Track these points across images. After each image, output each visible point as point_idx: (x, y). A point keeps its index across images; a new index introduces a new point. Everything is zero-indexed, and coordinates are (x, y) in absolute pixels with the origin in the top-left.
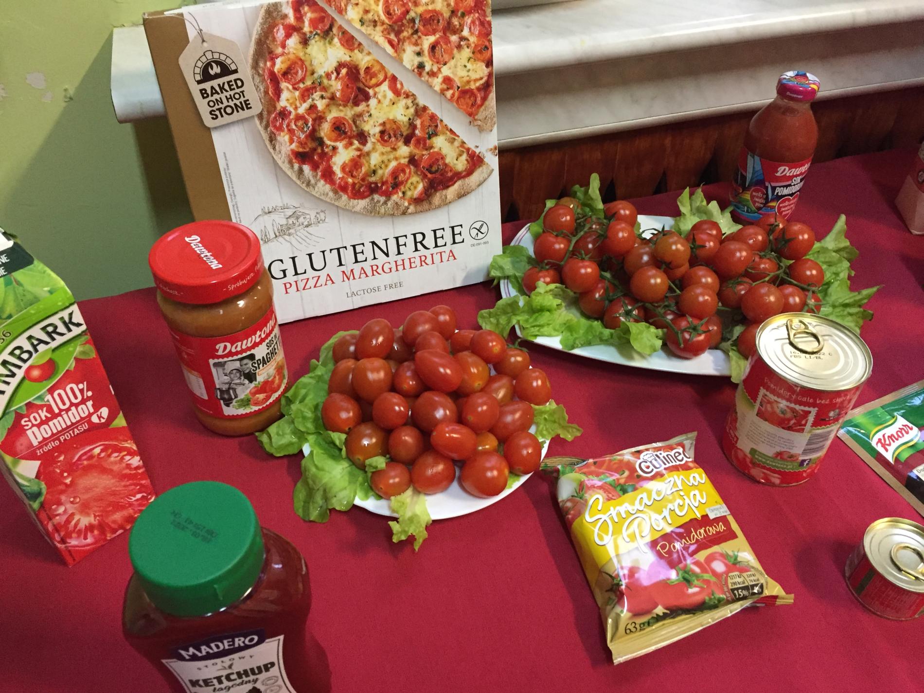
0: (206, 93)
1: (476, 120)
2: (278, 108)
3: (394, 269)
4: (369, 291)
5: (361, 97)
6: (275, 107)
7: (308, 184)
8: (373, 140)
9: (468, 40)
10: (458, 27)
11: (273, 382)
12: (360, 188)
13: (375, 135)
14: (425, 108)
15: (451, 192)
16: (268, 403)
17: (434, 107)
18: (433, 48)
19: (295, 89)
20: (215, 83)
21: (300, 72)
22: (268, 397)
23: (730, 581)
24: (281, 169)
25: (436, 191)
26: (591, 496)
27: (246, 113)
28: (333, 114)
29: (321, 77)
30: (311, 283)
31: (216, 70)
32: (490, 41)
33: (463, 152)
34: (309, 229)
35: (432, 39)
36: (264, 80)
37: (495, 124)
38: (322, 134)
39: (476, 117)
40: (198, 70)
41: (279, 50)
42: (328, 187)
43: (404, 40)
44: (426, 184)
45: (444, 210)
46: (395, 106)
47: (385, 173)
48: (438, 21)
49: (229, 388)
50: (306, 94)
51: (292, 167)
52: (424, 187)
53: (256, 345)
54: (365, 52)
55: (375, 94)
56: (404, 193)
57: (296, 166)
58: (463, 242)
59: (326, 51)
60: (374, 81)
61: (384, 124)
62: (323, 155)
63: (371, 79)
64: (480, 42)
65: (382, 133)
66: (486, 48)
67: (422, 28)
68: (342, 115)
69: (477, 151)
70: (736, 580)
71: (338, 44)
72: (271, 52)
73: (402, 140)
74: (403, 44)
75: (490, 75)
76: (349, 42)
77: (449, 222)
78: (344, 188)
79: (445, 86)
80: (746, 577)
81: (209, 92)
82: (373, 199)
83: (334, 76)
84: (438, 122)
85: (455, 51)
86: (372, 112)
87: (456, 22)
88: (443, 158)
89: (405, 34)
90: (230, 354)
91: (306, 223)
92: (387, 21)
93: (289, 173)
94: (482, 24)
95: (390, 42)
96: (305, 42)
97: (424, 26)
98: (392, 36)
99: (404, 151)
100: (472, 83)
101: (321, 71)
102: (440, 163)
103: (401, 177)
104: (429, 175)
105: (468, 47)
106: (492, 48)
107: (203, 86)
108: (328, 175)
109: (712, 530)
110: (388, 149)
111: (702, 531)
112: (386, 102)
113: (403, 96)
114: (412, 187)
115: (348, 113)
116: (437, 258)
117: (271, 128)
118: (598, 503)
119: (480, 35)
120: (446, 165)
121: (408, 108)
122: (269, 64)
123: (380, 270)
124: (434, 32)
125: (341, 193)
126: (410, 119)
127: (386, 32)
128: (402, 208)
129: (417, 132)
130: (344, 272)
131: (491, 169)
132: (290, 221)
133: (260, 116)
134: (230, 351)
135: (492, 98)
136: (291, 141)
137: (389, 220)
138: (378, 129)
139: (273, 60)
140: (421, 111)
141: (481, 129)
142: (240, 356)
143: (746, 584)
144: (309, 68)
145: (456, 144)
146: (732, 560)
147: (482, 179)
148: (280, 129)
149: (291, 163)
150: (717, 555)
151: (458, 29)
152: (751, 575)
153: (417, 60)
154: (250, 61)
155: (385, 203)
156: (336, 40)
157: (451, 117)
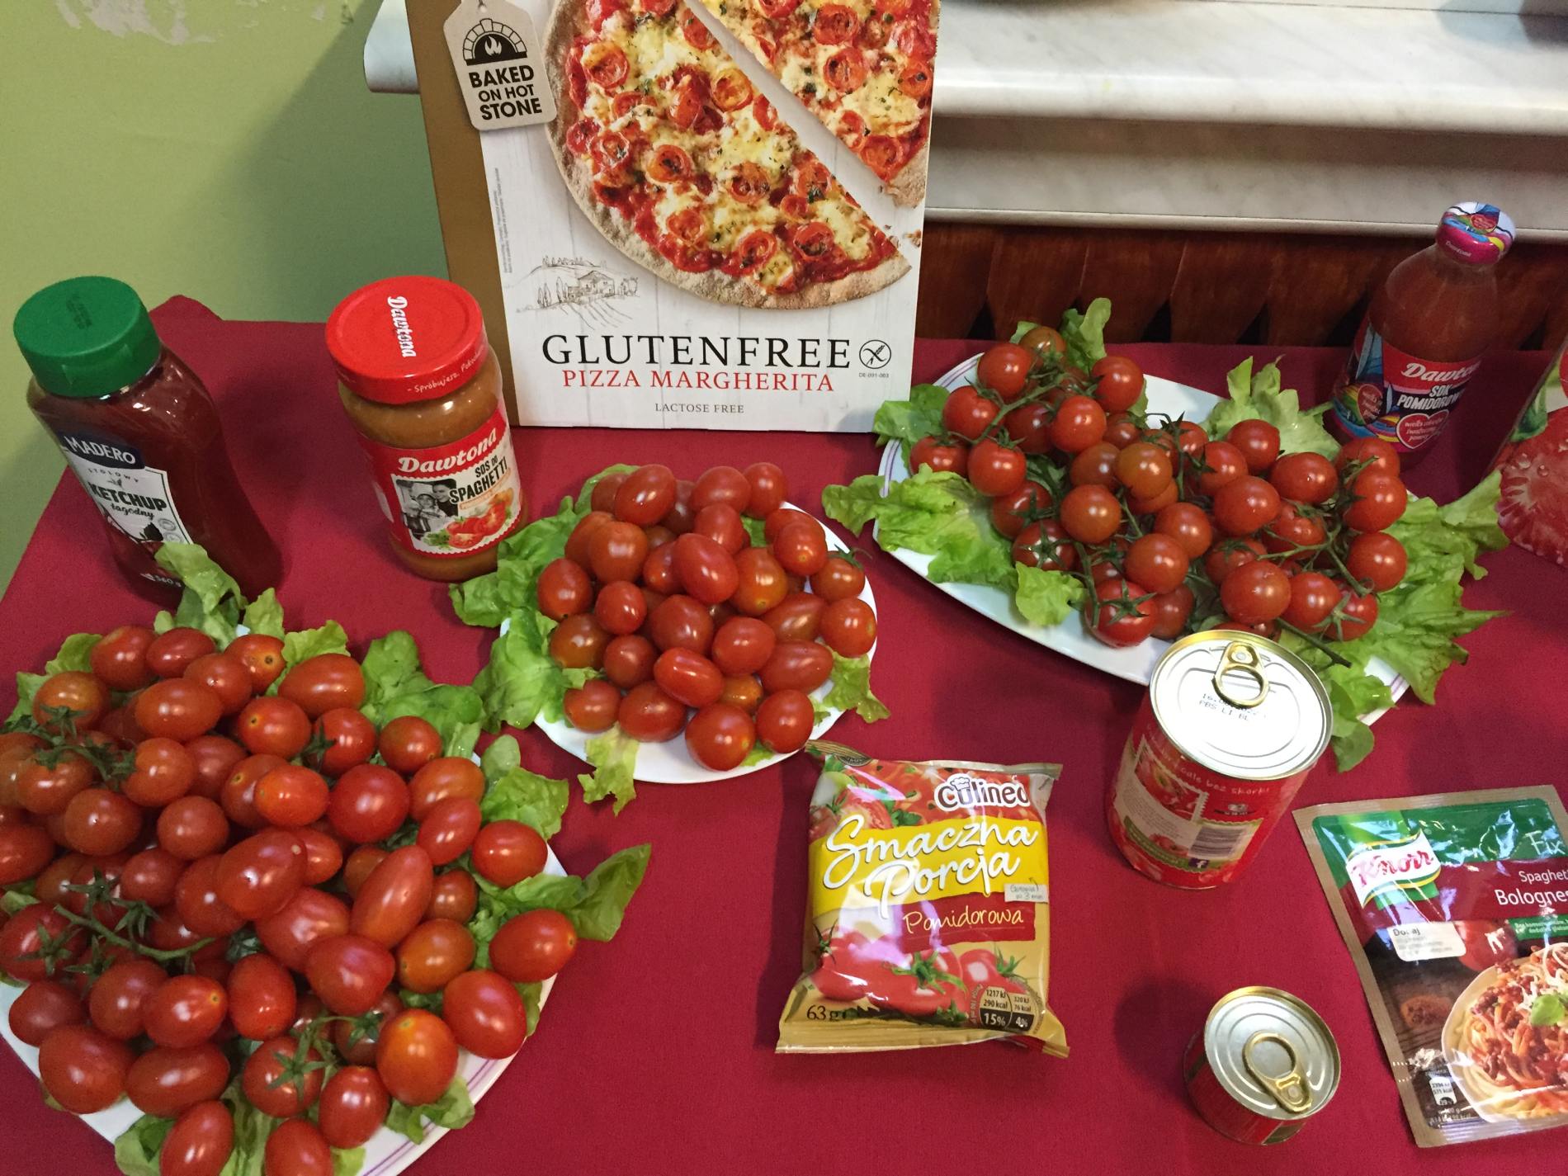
0: (478, 79)
1: (892, 186)
2: (581, 118)
3: (732, 384)
4: (690, 408)
5: (708, 121)
6: (576, 116)
7: (616, 235)
8: (721, 189)
9: (893, 60)
10: (878, 37)
11: (485, 520)
12: (694, 255)
13: (724, 182)
14: (808, 155)
15: (838, 288)
16: (476, 547)
17: (824, 155)
18: (833, 64)
19: (609, 94)
20: (492, 67)
21: (619, 70)
22: (477, 540)
23: (985, 997)
24: (577, 206)
25: (814, 281)
26: (849, 814)
27: (533, 118)
28: (663, 140)
29: (649, 82)
30: (605, 378)
31: (495, 48)
32: (931, 67)
33: (864, 231)
34: (610, 301)
35: (833, 50)
36: (562, 74)
37: (922, 197)
38: (644, 167)
39: (892, 182)
40: (469, 45)
41: (591, 33)
42: (644, 246)
43: (787, 46)
44: (798, 269)
45: (825, 312)
46: (761, 143)
47: (738, 239)
48: (847, 25)
49: (419, 517)
50: (625, 104)
51: (594, 206)
52: (795, 273)
53: (457, 468)
54: (723, 55)
55: (731, 120)
56: (761, 276)
57: (600, 206)
58: (847, 366)
59: (661, 45)
60: (731, 101)
61: (740, 168)
62: (642, 197)
63: (727, 97)
64: (913, 67)
65: (737, 181)
66: (923, 77)
67: (818, 31)
68: (676, 143)
69: (888, 234)
70: (996, 999)
71: (682, 37)
72: (578, 34)
73: (768, 196)
74: (784, 52)
75: (923, 120)
76: (699, 36)
77: (829, 331)
78: (669, 251)
79: (845, 127)
80: (1012, 999)
81: (482, 78)
82: (712, 276)
83: (671, 82)
84: (828, 179)
85: (870, 74)
86: (725, 146)
87: (876, 28)
88: (830, 234)
89: (790, 36)
90: (417, 474)
91: (606, 291)
92: (762, 12)
93: (589, 214)
94: (920, 37)
95: (764, 46)
96: (631, 27)
97: (822, 28)
98: (769, 38)
99: (769, 213)
100: (892, 128)
101: (650, 74)
102: (825, 241)
103: (760, 251)
104: (805, 256)
105: (892, 71)
106: (932, 78)
107: (474, 68)
108: (647, 228)
109: (998, 917)
110: (744, 206)
111: (981, 914)
112: (747, 136)
113: (774, 131)
114: (775, 270)
115: (686, 142)
116: (802, 382)
117: (567, 145)
118: (855, 827)
119: (913, 56)
120: (833, 246)
121: (781, 150)
122: (573, 51)
123: (710, 381)
124: (837, 40)
125: (664, 258)
126: (782, 167)
127: (759, 30)
128: (756, 298)
129: (792, 188)
130: (655, 373)
131: (906, 265)
132: (584, 284)
133: (553, 125)
134: (418, 470)
135: (923, 157)
136: (596, 170)
137: (736, 309)
138: (730, 174)
139: (580, 47)
140: (801, 158)
141: (897, 202)
142: (432, 479)
143: (1008, 1010)
144: (633, 67)
145: (855, 217)
146: (1004, 970)
147: (889, 277)
148: (581, 148)
149: (592, 200)
150: (984, 955)
151: (878, 41)
152: (1021, 1000)
153: (804, 80)
154: (546, 43)
155: (731, 285)
156: (679, 31)
157: (850, 175)
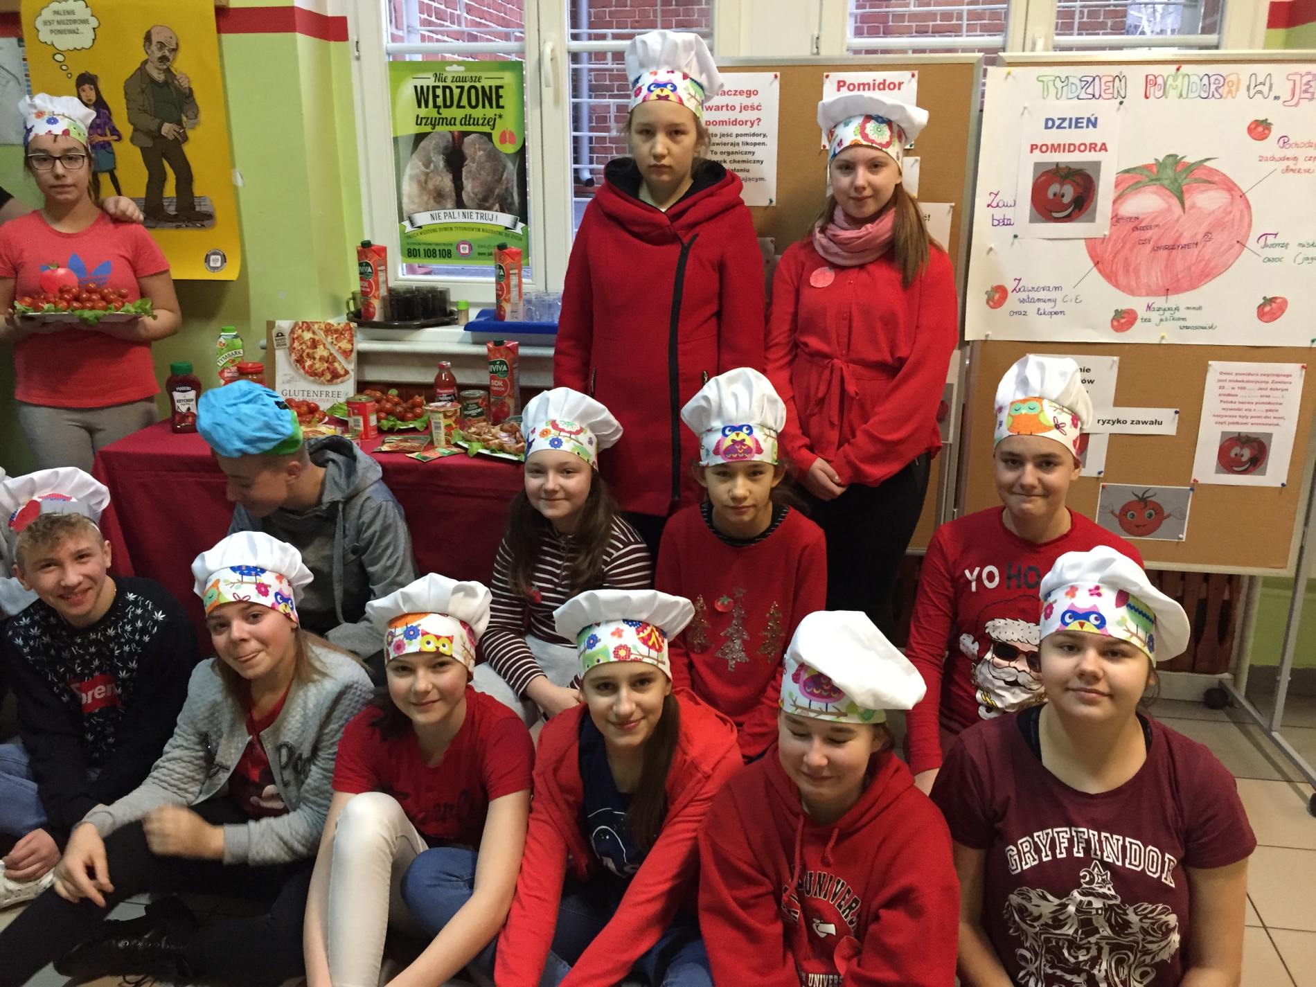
2: (293, 347)
5: (315, 348)
7: (298, 369)
8: (317, 360)
12: (312, 374)
15: (339, 380)
17: (335, 354)
18: (336, 338)
19: (298, 343)
20: (279, 338)
21: (300, 339)
25: (334, 379)
27: (285, 347)
28: (307, 351)
29: (305, 341)
31: (280, 335)
33: (344, 369)
36: (291, 339)
38: (304, 356)
39: (348, 360)
40: (276, 335)
41: (296, 333)
42: (303, 371)
45: (336, 385)
46: (324, 352)
47: (320, 370)
50: (301, 344)
52: (331, 377)
54: (318, 336)
55: (319, 348)
56: (324, 378)
59: (308, 335)
62: (303, 362)
63: (318, 343)
64: (350, 340)
68: (310, 351)
69: (348, 370)
71: (311, 333)
73: (325, 362)
75: (353, 350)
76: (314, 333)
77: (337, 389)
78: (307, 373)
79: (339, 349)
81: (277, 340)
82: (315, 378)
83: (309, 341)
84: (336, 358)
85: (343, 340)
86: (318, 352)
93: (293, 365)
94: (351, 335)
96: (303, 332)
99: (326, 365)
100: (347, 350)
103: (324, 373)
104: (333, 374)
105: (347, 340)
108: (304, 368)
110: (321, 364)
112: (322, 350)
113: (326, 349)
114: (327, 377)
117: (291, 352)
120: (338, 372)
121: (328, 353)
122: (293, 335)
124: (337, 334)
126: (328, 356)
128: (323, 382)
129: (330, 360)
131: (351, 376)
132: (291, 379)
133: (288, 348)
136: (295, 356)
137: (319, 385)
138: (319, 357)
140: (331, 354)
141: (349, 364)
144: (303, 338)
145: (341, 366)
147: (349, 378)
149: (294, 362)
153: (332, 340)
154: (289, 334)
155: (319, 380)
157: (340, 357)
